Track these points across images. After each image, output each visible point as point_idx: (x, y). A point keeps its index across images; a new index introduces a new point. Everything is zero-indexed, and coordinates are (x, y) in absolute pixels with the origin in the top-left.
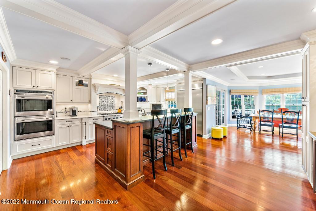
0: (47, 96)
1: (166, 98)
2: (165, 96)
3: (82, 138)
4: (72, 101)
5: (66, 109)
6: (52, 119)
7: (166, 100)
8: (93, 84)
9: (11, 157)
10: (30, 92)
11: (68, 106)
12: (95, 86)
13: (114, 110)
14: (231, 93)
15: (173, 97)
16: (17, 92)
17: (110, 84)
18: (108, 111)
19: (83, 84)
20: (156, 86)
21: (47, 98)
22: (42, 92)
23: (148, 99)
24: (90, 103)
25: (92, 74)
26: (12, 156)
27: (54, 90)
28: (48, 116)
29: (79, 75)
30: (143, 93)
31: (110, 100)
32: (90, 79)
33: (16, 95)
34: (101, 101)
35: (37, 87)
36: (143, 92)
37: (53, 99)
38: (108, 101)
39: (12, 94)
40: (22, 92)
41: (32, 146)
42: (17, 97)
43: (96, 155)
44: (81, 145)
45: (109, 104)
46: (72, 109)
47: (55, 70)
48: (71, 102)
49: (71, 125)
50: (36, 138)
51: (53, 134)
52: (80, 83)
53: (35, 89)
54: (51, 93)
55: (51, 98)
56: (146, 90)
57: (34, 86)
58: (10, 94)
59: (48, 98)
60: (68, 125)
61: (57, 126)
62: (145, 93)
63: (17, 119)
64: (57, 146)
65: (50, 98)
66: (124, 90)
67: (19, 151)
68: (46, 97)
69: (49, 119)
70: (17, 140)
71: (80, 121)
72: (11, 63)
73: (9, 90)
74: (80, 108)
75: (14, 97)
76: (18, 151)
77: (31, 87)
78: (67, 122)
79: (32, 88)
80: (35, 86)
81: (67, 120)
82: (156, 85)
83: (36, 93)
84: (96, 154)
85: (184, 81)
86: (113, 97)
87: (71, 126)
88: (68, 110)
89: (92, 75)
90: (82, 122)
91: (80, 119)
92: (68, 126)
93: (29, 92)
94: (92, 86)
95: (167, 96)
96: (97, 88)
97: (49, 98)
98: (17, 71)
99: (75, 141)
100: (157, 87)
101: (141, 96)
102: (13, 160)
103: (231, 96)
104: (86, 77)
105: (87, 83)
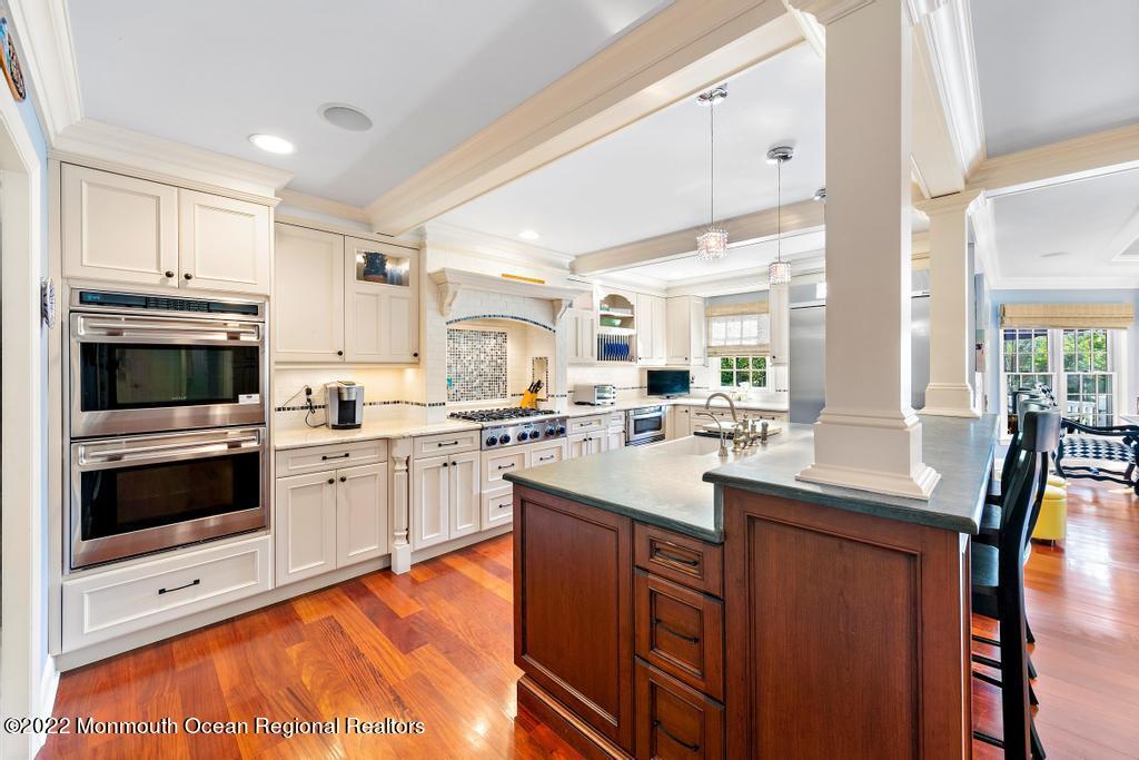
0: (233, 327)
1: (713, 344)
2: (708, 336)
3: (390, 536)
4: (340, 353)
5: (309, 392)
6: (255, 444)
7: (711, 352)
8: (429, 275)
9: (50, 661)
10: (148, 302)
11: (322, 381)
12: (440, 284)
13: (504, 395)
14: (1007, 321)
15: (749, 338)
16: (82, 301)
17: (503, 275)
18: (483, 402)
19: (385, 275)
20: (667, 290)
21: (233, 336)
22: (209, 307)
23: (640, 348)
24: (418, 364)
25: (429, 228)
26: (56, 657)
27: (268, 297)
28: (239, 430)
29: (369, 225)
30: (618, 322)
31: (488, 350)
32: (419, 249)
33: (81, 321)
34: (456, 354)
35: (188, 277)
36: (618, 318)
37: (263, 342)
38: (482, 356)
39: (57, 311)
40: (110, 304)
41: (162, 591)
42: (84, 331)
43: (519, 662)
44: (387, 571)
45: (487, 370)
46: (340, 395)
47: (271, 194)
48: (338, 358)
49: (341, 473)
50: (180, 551)
51: (261, 525)
52: (373, 268)
53: (172, 290)
54: (252, 310)
55: (254, 339)
56: (632, 307)
57: (169, 275)
58: (44, 314)
59: (237, 338)
60: (331, 475)
61: (280, 483)
62: (626, 322)
63: (81, 450)
64: (279, 584)
65: (247, 339)
66: (553, 307)
67: (92, 624)
68: (228, 333)
69: (244, 445)
70: (85, 567)
71: (383, 454)
72: (54, 145)
73: (43, 290)
74: (372, 386)
75: (68, 329)
76: (86, 630)
77: (156, 280)
78: (324, 458)
79: (162, 285)
80: (176, 276)
81: (325, 451)
82: (671, 285)
83: (182, 309)
84: (526, 657)
85: (822, 264)
86: (500, 339)
87: (343, 480)
88: (317, 398)
89: (427, 230)
90: (390, 460)
91: (383, 445)
92: (331, 482)
93: (145, 307)
94: (425, 281)
95: (714, 335)
96: (451, 293)
97: (243, 338)
98: (84, 185)
99: (361, 553)
100: (669, 295)
101: (615, 332)
102: (64, 675)
103: (1002, 333)
104: (400, 239)
105: (403, 268)
